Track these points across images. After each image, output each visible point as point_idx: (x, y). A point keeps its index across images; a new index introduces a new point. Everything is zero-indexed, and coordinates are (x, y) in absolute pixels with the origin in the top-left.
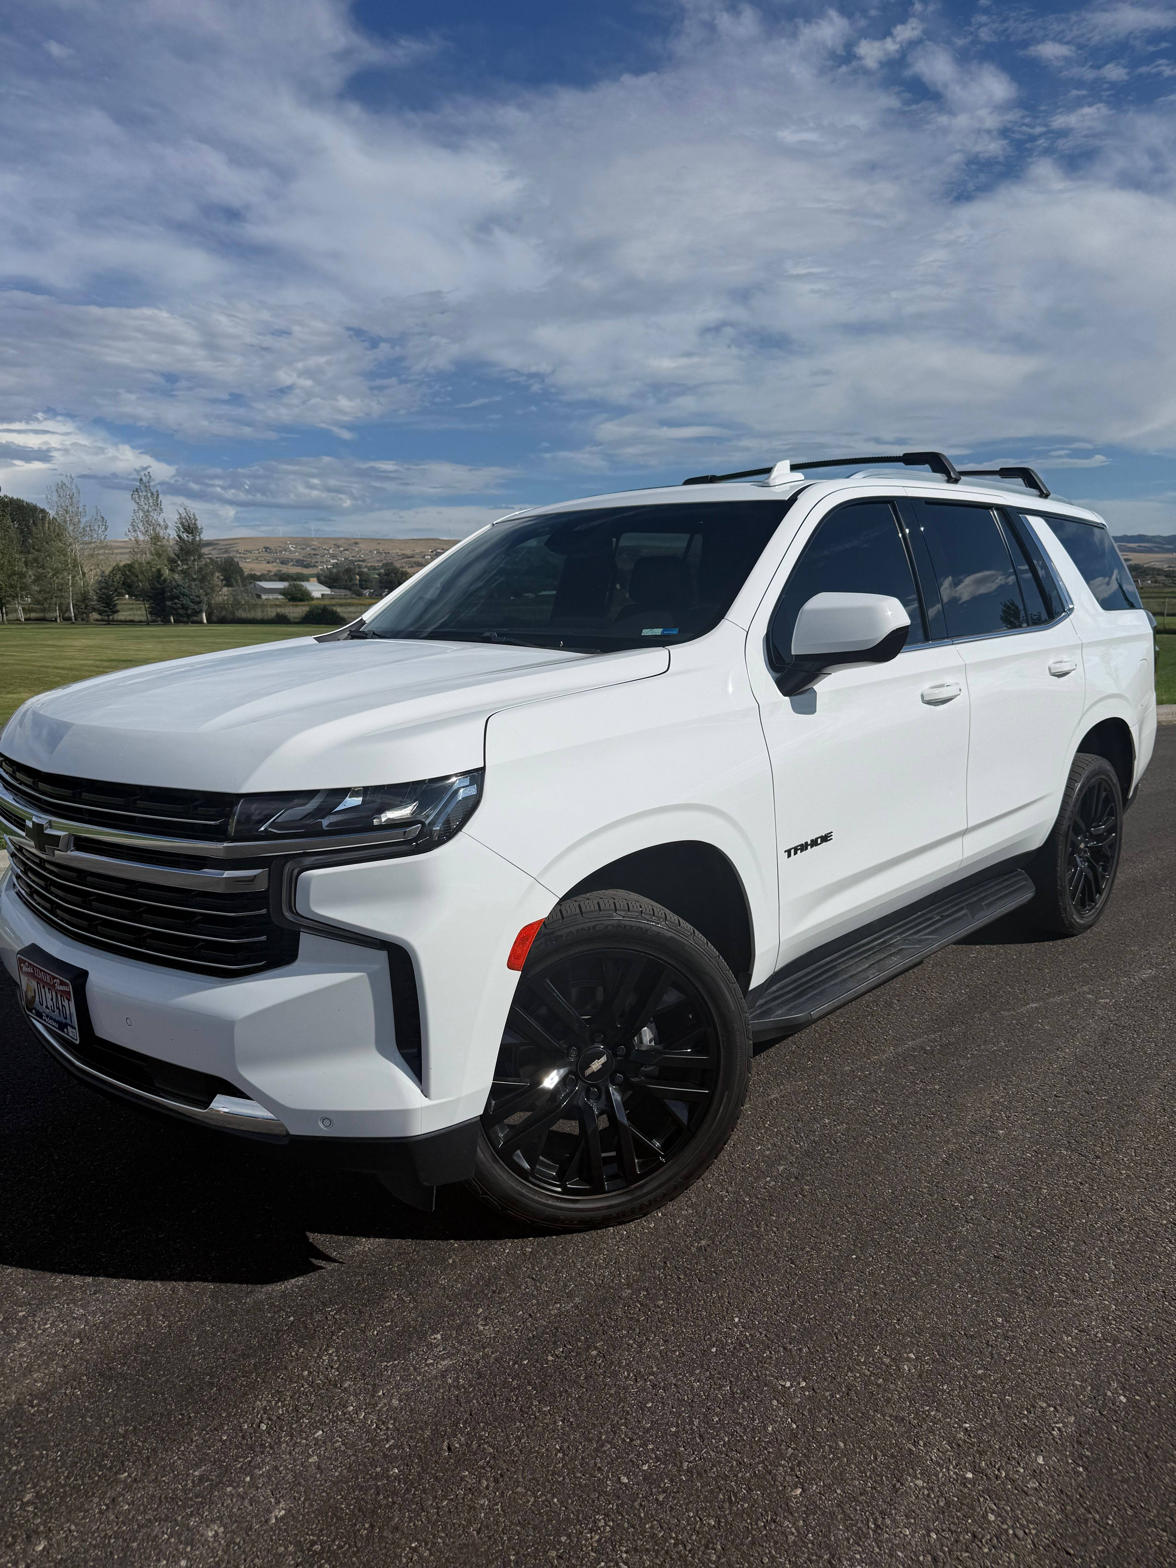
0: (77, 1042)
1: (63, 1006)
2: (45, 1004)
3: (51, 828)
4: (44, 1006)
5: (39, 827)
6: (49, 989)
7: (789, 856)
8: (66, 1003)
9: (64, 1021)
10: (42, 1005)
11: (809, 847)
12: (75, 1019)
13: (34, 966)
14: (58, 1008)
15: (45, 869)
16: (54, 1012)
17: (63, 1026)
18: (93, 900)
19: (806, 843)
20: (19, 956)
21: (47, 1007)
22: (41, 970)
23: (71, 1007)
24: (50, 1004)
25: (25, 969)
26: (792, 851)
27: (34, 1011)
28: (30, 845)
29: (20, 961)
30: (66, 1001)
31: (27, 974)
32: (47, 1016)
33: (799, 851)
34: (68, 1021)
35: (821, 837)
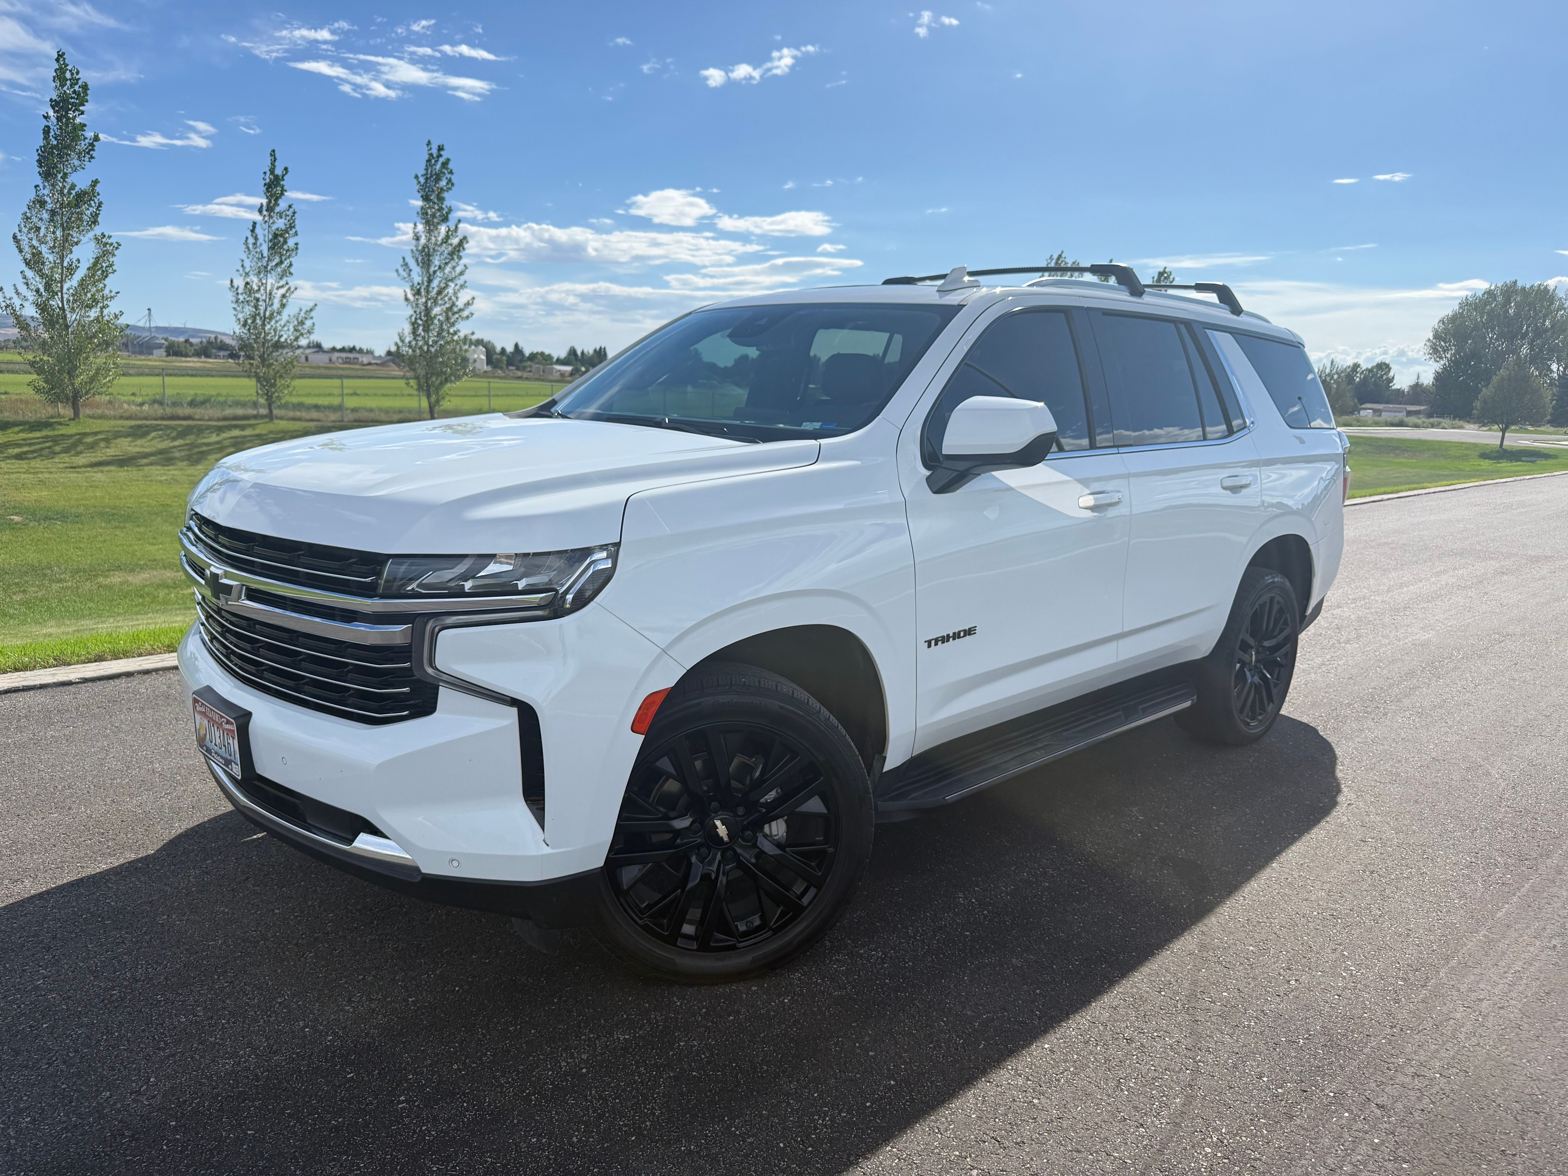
0: (239, 778)
1: (228, 743)
2: (214, 742)
3: (225, 578)
4: (213, 744)
5: (215, 576)
6: (218, 728)
7: (929, 646)
8: (231, 741)
9: (229, 758)
10: (212, 742)
11: (951, 639)
12: (238, 756)
13: (206, 706)
14: (225, 746)
15: (222, 617)
16: (221, 749)
17: (228, 762)
18: (260, 647)
19: (948, 635)
20: (194, 695)
21: (215, 744)
22: (212, 710)
23: (234, 744)
24: (218, 741)
25: (198, 708)
26: (933, 642)
27: (205, 748)
28: (208, 593)
29: (195, 701)
30: (231, 739)
31: (201, 713)
32: (216, 753)
33: (940, 643)
34: (232, 758)
35: (965, 631)
